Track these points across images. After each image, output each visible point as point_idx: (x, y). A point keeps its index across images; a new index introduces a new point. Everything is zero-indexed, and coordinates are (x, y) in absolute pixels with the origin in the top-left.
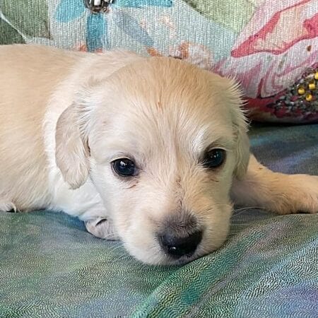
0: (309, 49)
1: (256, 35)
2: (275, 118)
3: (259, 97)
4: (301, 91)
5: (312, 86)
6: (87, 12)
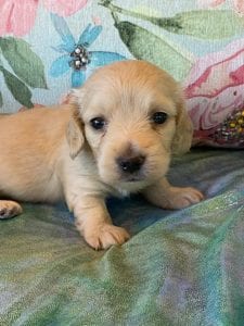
0: (235, 94)
1: (194, 85)
2: (217, 145)
3: (201, 129)
4: (233, 125)
5: (241, 121)
6: (71, 70)
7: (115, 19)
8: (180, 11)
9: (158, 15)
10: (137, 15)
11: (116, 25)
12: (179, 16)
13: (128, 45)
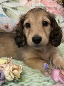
7: (2, 7)
8: (17, 6)
9: (12, 6)
10: (8, 6)
11: (3, 8)
12: (17, 7)
13: (5, 13)
